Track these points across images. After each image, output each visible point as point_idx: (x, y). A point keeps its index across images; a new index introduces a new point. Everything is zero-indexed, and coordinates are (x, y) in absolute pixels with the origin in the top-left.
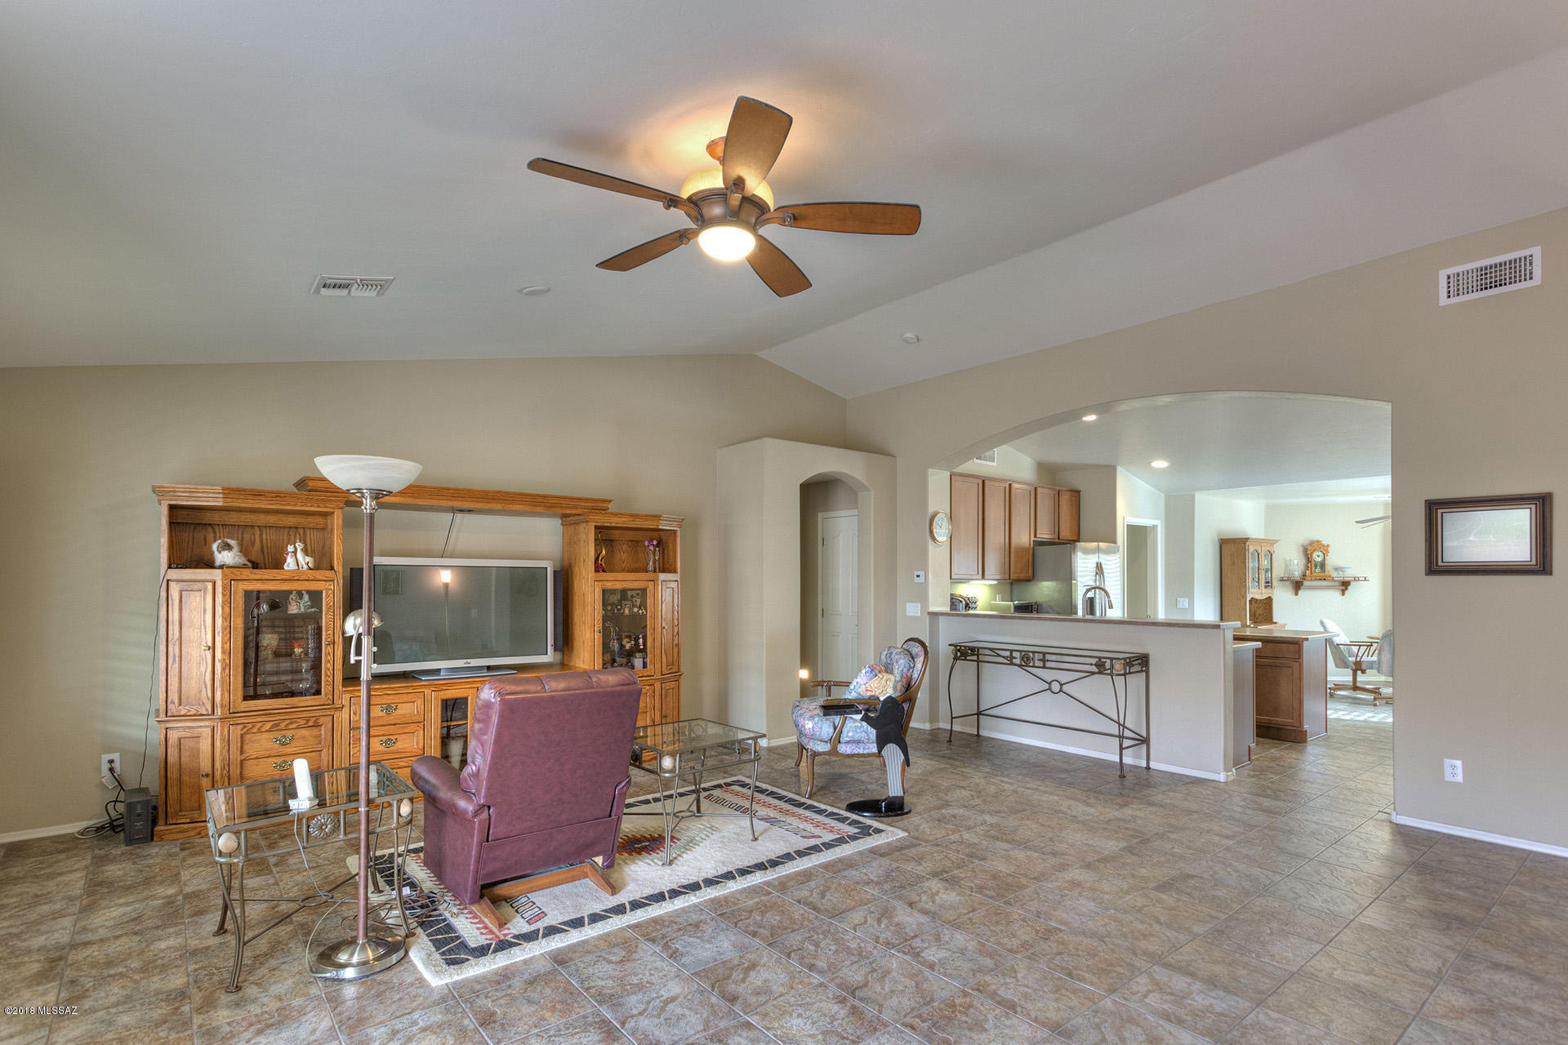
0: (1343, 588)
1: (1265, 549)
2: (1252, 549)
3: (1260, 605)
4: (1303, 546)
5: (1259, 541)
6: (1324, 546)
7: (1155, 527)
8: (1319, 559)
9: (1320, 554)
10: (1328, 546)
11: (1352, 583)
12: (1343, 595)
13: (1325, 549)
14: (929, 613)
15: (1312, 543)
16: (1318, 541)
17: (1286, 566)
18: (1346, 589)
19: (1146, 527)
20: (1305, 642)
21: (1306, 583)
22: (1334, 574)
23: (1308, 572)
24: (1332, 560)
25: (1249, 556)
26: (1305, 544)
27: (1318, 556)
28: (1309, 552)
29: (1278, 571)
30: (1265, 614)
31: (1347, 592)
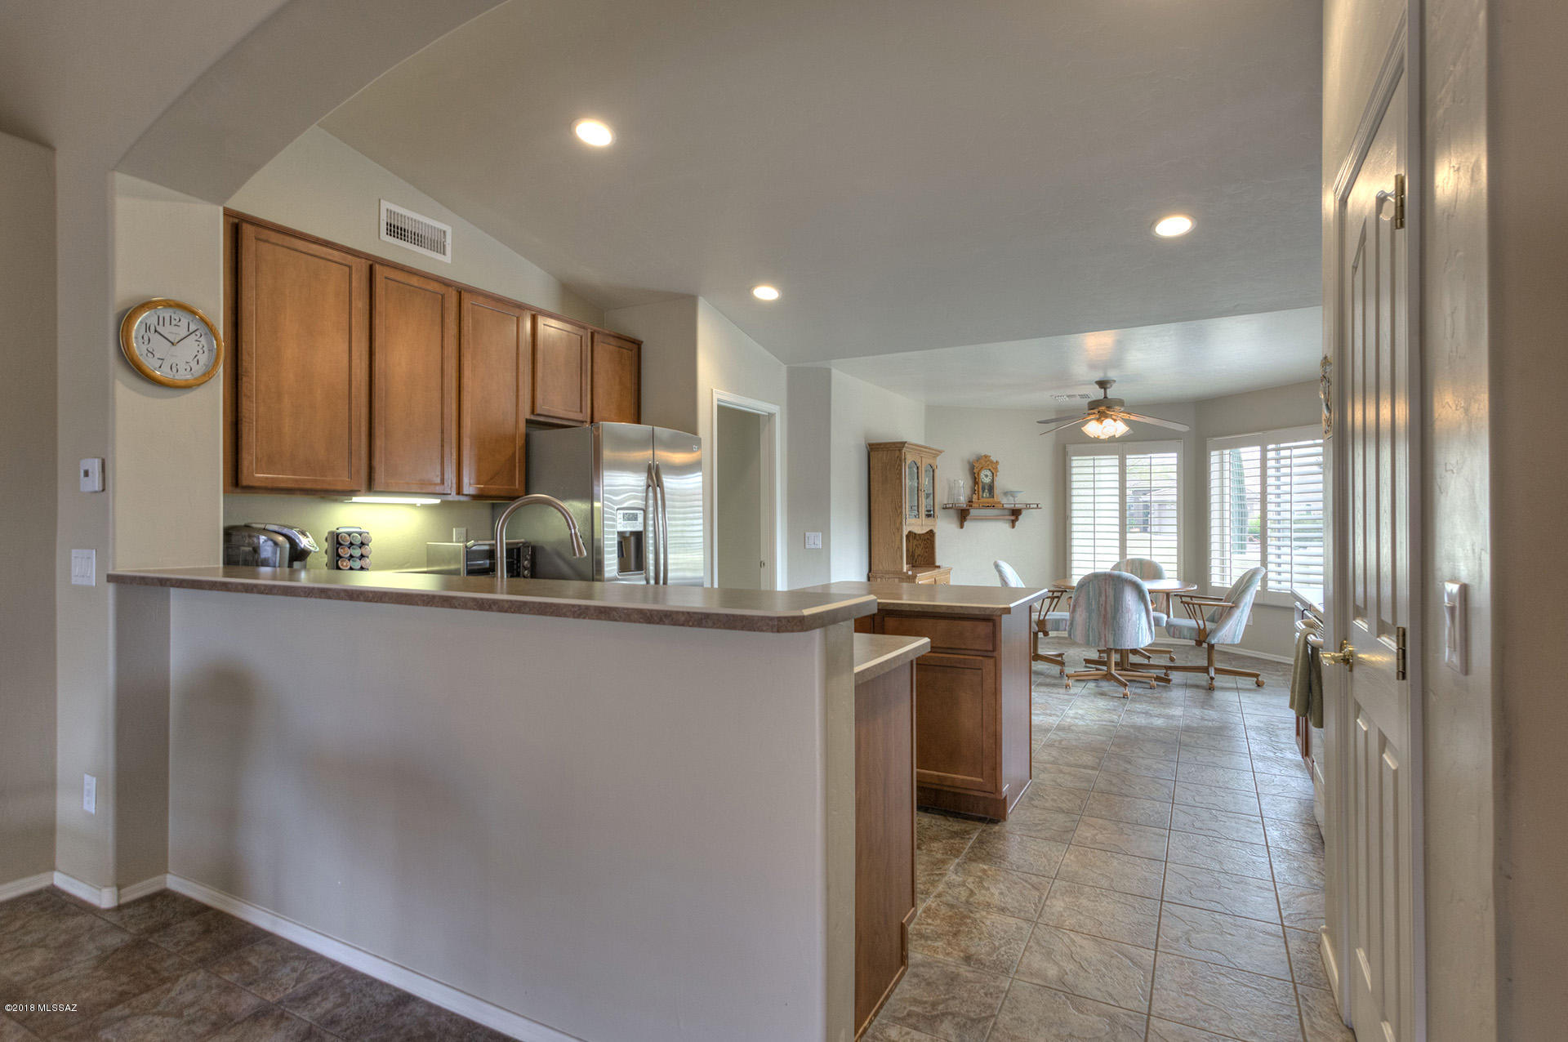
0: (1013, 518)
1: (926, 461)
2: (909, 458)
3: (920, 542)
4: (969, 462)
5: (919, 449)
6: (992, 462)
7: (771, 416)
8: (987, 480)
9: (989, 473)
10: (997, 463)
11: (1023, 511)
12: (1013, 527)
13: (993, 467)
14: (112, 578)
15: (979, 459)
16: (986, 456)
17: (950, 488)
18: (1017, 519)
19: (758, 415)
20: (1004, 617)
21: (973, 512)
22: (1004, 500)
23: (975, 497)
24: (1003, 482)
25: (906, 471)
26: (971, 460)
27: (987, 476)
28: (976, 471)
29: (942, 497)
30: (926, 554)
31: (1017, 523)
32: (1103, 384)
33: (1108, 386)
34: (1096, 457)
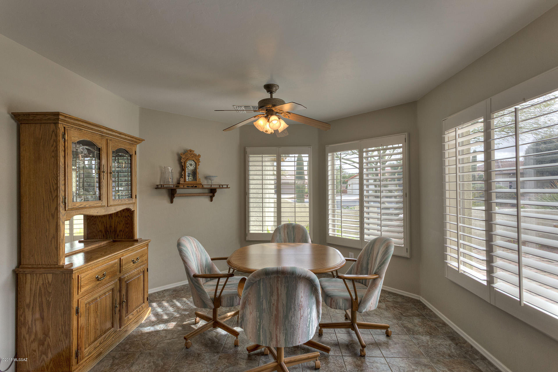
0: (211, 194)
4: (178, 154)
6: (195, 155)
8: (192, 168)
9: (193, 163)
10: (199, 156)
11: (218, 191)
12: (211, 200)
13: (196, 159)
15: (185, 152)
16: (191, 151)
17: (163, 173)
18: (214, 196)
21: (179, 191)
22: (205, 182)
23: (182, 180)
24: (203, 170)
26: (180, 153)
27: (191, 165)
28: (182, 161)
30: (127, 230)
31: (214, 198)
32: (269, 88)
33: (274, 89)
34: (263, 156)
